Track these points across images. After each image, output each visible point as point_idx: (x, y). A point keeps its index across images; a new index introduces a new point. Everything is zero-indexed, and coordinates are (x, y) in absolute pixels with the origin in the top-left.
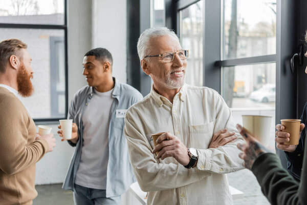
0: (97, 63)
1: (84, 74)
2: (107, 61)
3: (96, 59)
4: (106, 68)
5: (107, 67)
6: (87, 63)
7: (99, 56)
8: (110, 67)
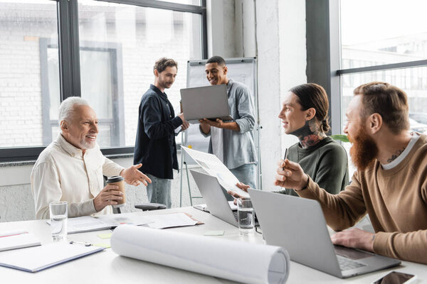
6: (213, 69)
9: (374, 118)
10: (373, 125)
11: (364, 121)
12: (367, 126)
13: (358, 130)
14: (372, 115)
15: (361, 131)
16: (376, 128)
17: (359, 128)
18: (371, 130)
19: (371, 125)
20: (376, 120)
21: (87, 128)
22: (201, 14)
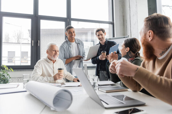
9: (149, 33)
10: (150, 36)
11: (145, 35)
12: (147, 37)
13: (143, 40)
14: (149, 31)
15: (144, 40)
16: (151, 38)
17: (143, 38)
18: (148, 39)
19: (148, 36)
20: (150, 34)
21: (54, 52)
22: (112, 24)
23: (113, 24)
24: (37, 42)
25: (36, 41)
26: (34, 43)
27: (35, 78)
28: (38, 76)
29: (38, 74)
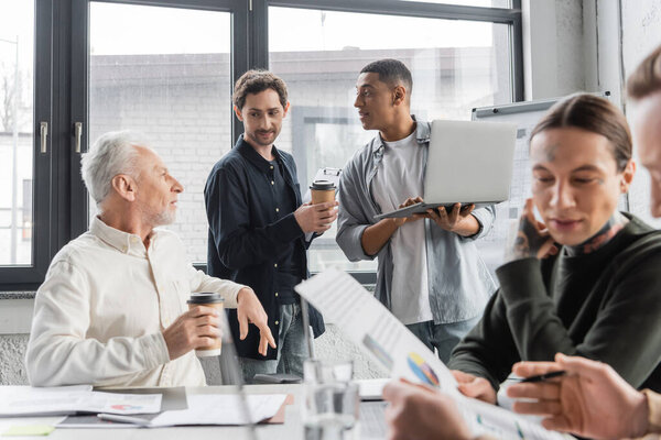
0: (381, 86)
1: (356, 106)
2: (401, 83)
3: (380, 79)
4: (397, 98)
5: (399, 96)
6: (365, 86)
7: (387, 73)
8: (405, 96)
22: (510, 23)
23: (514, 20)
24: (71, 131)
25: (63, 128)
26: (54, 138)
27: (52, 351)
28: (68, 340)
29: (72, 332)
